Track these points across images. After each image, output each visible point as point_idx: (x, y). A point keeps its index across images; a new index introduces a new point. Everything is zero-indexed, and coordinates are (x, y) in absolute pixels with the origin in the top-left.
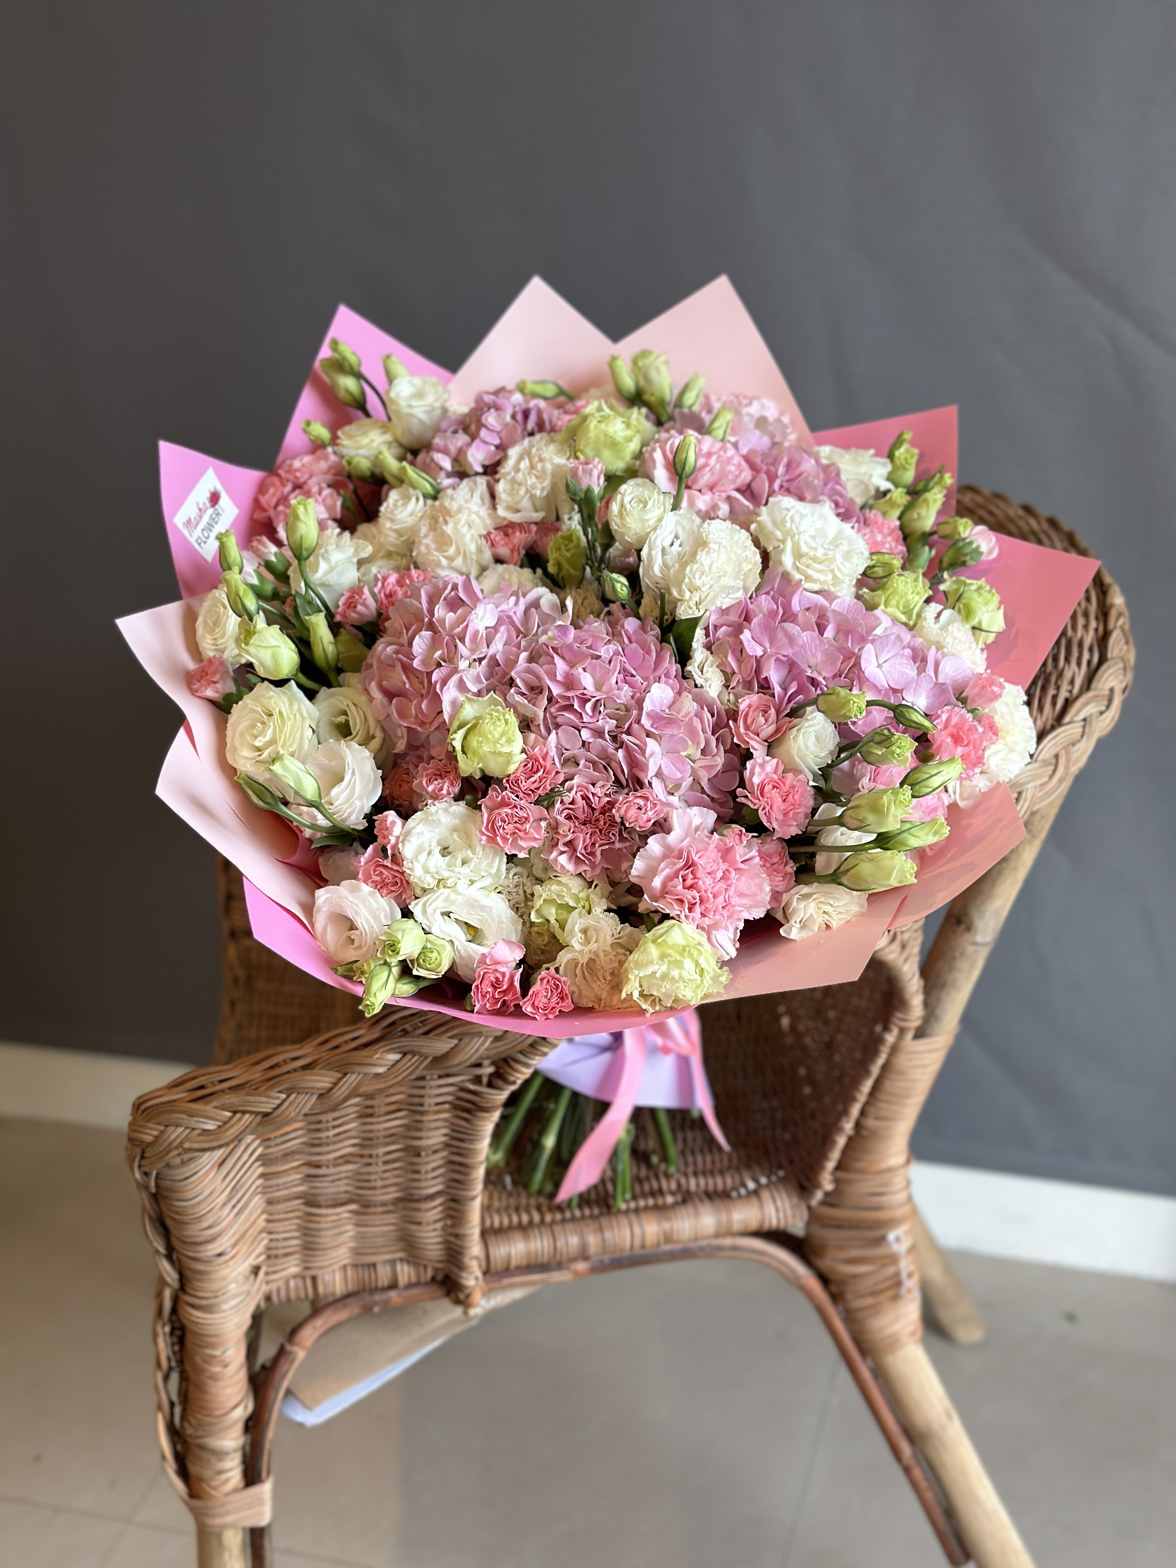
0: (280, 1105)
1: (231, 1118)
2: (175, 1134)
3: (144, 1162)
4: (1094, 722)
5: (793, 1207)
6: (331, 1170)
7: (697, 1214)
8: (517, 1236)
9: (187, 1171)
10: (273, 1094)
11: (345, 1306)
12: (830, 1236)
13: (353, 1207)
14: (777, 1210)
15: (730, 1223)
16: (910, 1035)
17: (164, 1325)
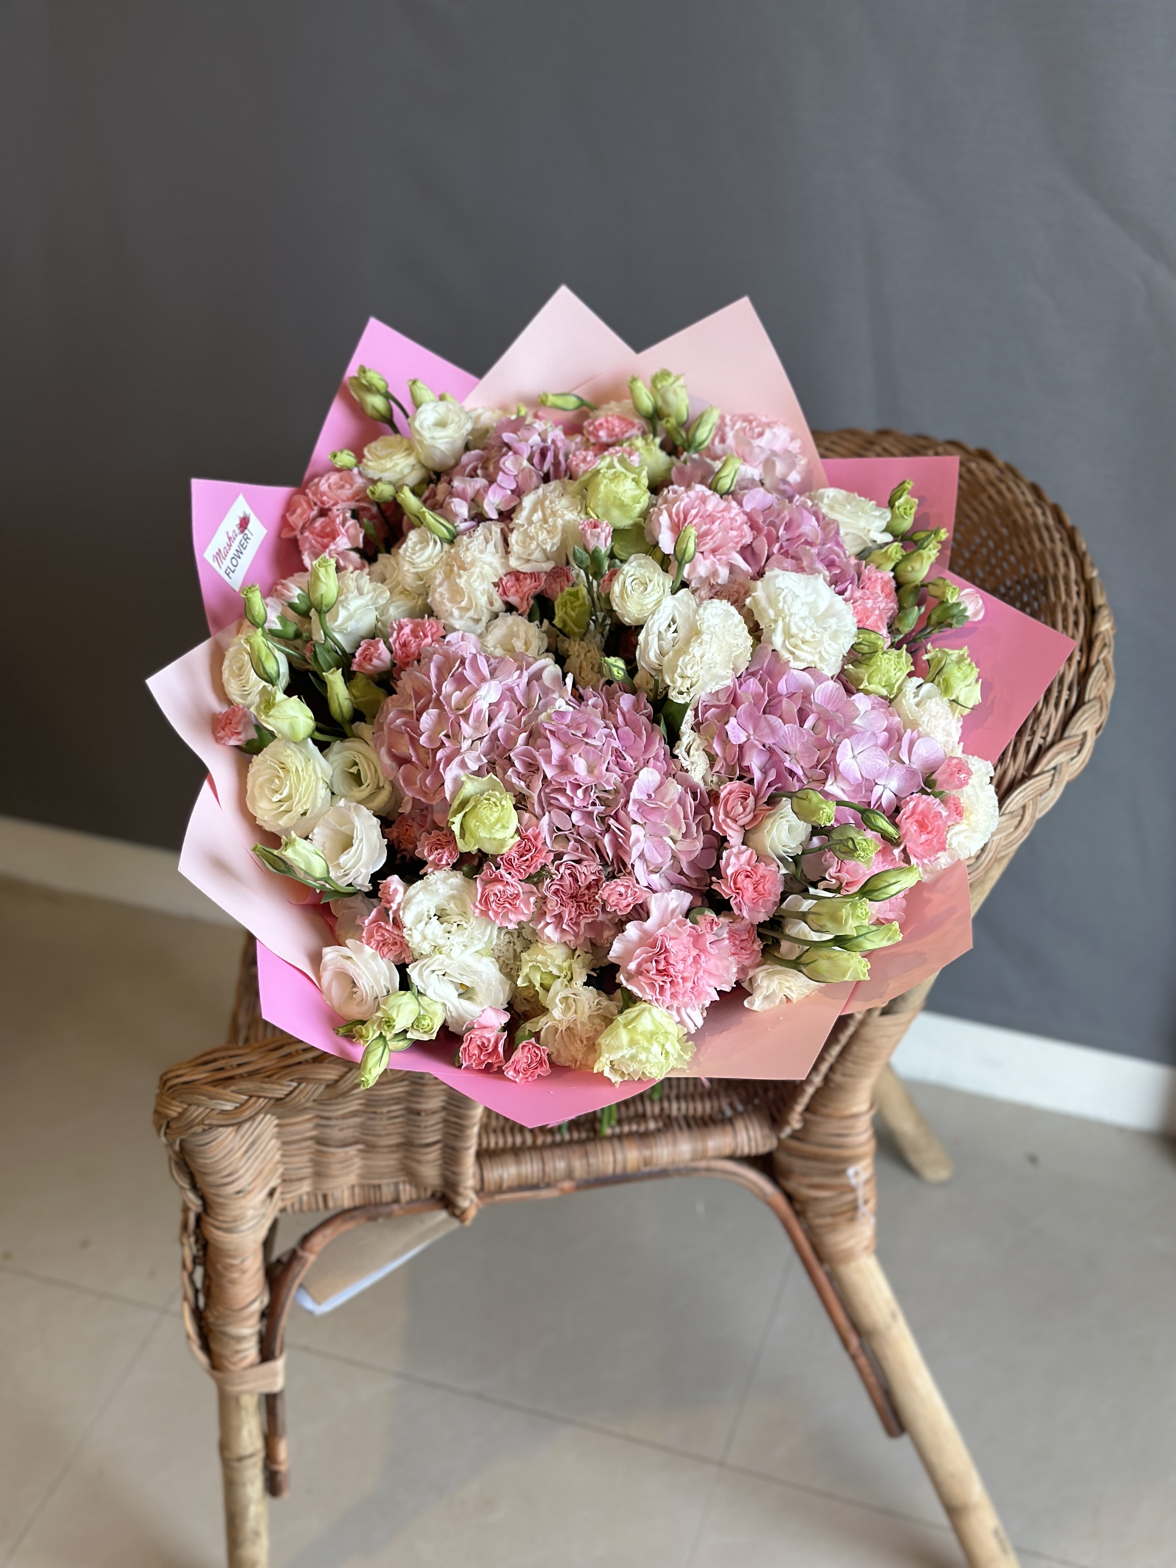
0: (291, 1092)
1: (247, 1101)
2: (196, 1112)
3: (168, 1131)
4: (1064, 769)
5: (764, 1137)
6: (340, 1122)
7: (675, 1142)
8: (510, 1159)
9: (207, 1138)
10: (285, 1082)
11: (352, 1218)
12: (797, 1164)
13: (360, 1147)
14: (749, 1139)
15: (705, 1150)
16: (877, 1013)
17: (189, 1237)
